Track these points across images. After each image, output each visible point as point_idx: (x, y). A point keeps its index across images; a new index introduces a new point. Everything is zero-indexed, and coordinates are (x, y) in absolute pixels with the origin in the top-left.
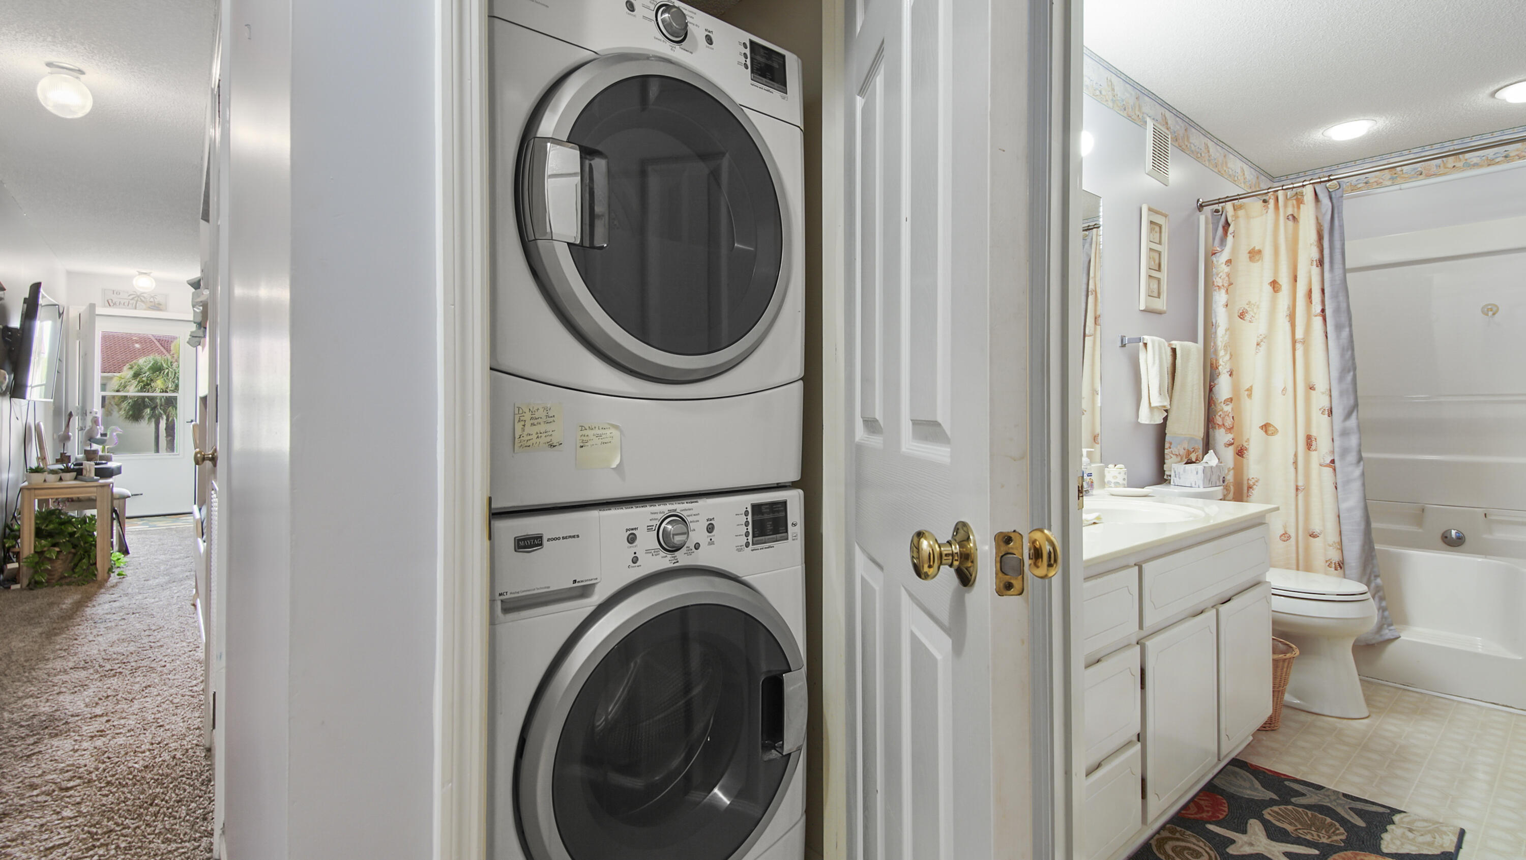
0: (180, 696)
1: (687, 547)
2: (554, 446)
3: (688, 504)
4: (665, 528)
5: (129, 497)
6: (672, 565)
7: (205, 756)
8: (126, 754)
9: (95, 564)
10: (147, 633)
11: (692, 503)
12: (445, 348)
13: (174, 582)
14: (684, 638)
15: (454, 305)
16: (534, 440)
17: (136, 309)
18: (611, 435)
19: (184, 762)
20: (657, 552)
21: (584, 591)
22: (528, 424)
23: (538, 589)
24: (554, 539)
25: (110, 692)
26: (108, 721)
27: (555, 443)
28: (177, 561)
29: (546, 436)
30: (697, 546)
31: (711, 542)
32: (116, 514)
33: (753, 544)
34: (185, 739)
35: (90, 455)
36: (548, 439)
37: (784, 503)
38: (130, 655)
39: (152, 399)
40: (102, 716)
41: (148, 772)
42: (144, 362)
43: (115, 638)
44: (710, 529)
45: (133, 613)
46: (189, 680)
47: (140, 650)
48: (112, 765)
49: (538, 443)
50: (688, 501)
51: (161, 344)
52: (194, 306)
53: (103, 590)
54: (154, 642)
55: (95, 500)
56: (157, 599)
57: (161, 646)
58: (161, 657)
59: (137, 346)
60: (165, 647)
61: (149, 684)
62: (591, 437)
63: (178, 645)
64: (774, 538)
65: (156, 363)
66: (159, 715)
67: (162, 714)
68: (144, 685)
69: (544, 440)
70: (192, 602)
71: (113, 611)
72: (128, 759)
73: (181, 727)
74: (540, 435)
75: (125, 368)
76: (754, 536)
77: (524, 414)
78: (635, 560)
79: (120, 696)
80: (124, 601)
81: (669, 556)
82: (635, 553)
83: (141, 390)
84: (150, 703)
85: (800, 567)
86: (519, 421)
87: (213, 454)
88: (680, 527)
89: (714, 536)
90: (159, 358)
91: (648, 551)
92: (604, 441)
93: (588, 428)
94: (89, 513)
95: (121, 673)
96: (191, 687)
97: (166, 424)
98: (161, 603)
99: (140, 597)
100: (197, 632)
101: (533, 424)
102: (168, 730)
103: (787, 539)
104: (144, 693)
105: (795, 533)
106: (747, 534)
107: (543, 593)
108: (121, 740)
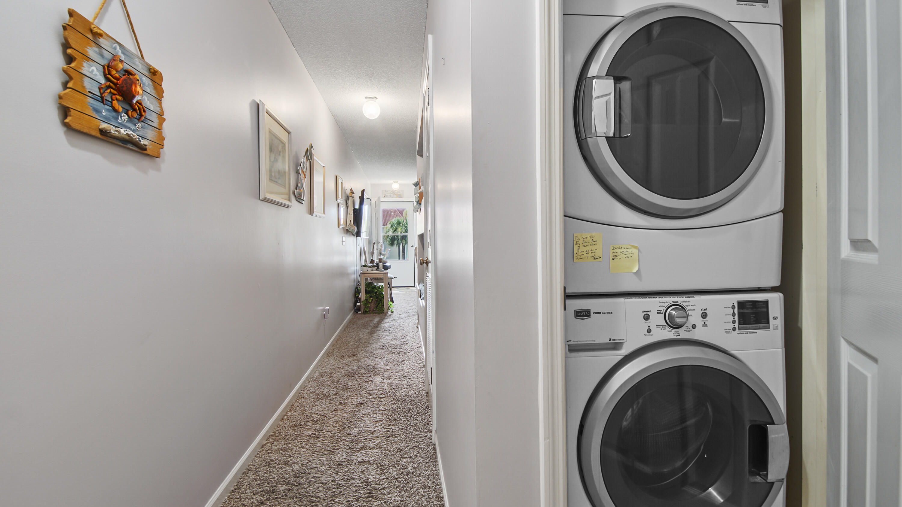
0: (415, 367)
1: (686, 326)
2: (597, 259)
3: (687, 298)
4: (670, 313)
5: (393, 278)
6: (675, 337)
7: (426, 395)
8: (399, 388)
9: (383, 306)
10: (402, 337)
11: (690, 297)
12: (542, 205)
13: (409, 316)
14: (681, 386)
15: (546, 181)
16: (585, 255)
17: (393, 197)
18: (632, 252)
19: (419, 396)
20: (664, 327)
21: (616, 346)
22: (581, 246)
23: (588, 341)
24: (597, 313)
25: (392, 360)
26: (392, 372)
27: (597, 256)
28: (410, 307)
29: (591, 253)
30: (694, 327)
31: (705, 325)
32: (389, 285)
33: (739, 329)
34: (418, 386)
35: (380, 260)
36: (593, 254)
37: (766, 303)
38: (397, 346)
39: (397, 236)
40: (389, 370)
41: (407, 397)
42: (394, 220)
43: (392, 338)
44: (704, 316)
45: (397, 328)
46: (418, 360)
47: (400, 344)
48: (395, 392)
49: (587, 256)
50: (687, 296)
51: (400, 212)
52: (415, 195)
53: (386, 317)
54: (405, 342)
55: (383, 279)
56: (404, 323)
57: (408, 344)
58: (408, 349)
59: (393, 213)
60: (409, 344)
61: (404, 359)
62: (619, 253)
63: (413, 344)
64: (757, 327)
65: (398, 221)
66: (409, 373)
67: (410, 373)
68: (403, 359)
69: (590, 255)
70: (417, 326)
71: (390, 326)
72: (400, 390)
73: (417, 381)
74: (588, 252)
75: (388, 224)
76: (739, 324)
77: (579, 240)
78: (649, 331)
79: (395, 362)
80: (393, 323)
81: (673, 331)
82: (649, 327)
83: (394, 233)
84: (406, 368)
85: (781, 350)
86: (576, 244)
87: (427, 261)
88: (681, 313)
89: (707, 321)
90: (399, 219)
91: (658, 326)
92: (627, 256)
93: (617, 248)
94: (381, 284)
95: (395, 353)
96: (419, 363)
97: (402, 247)
98: (406, 325)
99: (398, 321)
100: (419, 339)
101: (584, 246)
102: (412, 381)
103: (769, 328)
104: (403, 363)
105: (775, 324)
106: (734, 322)
107: (592, 343)
108: (396, 381)
